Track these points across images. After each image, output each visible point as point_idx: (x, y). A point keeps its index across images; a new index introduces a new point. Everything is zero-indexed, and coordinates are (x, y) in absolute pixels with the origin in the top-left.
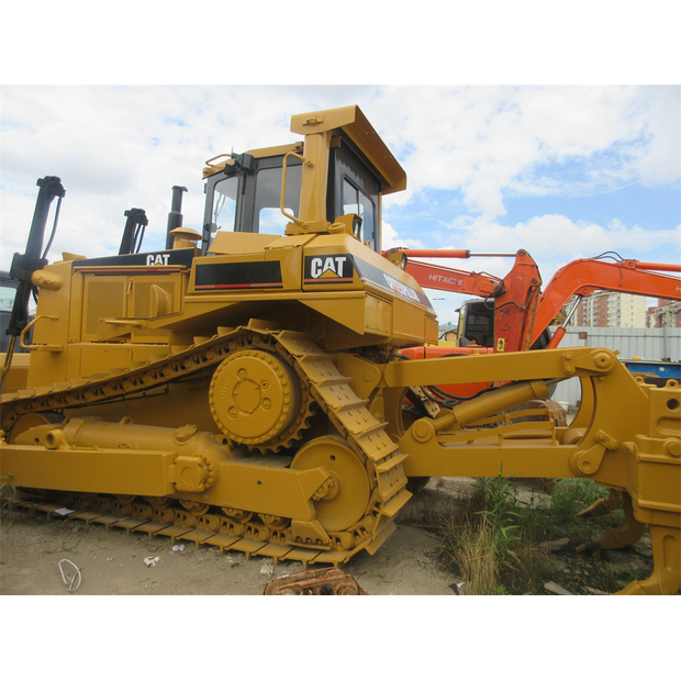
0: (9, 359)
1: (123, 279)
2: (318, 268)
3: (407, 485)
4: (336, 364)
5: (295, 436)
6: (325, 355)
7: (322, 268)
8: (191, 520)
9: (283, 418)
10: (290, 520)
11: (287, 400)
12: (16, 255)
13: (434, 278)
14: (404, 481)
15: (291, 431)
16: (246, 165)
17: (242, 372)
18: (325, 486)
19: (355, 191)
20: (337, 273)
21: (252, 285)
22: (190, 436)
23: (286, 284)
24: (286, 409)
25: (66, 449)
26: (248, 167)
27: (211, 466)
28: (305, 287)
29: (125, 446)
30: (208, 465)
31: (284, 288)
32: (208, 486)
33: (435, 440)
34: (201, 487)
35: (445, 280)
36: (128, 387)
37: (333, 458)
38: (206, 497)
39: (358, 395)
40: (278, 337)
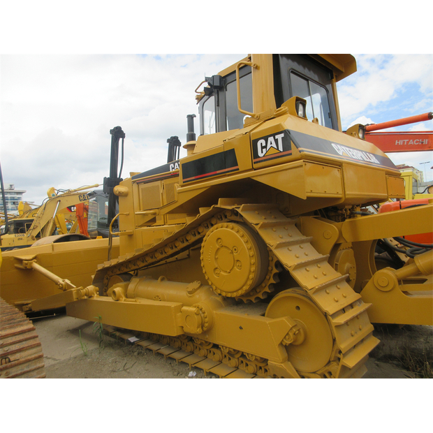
0: (110, 241)
1: (158, 183)
2: (262, 148)
3: (373, 331)
4: (298, 226)
5: (267, 290)
6: (289, 220)
7: (266, 147)
8: (203, 352)
9: (252, 276)
10: (267, 360)
11: (253, 261)
12: (105, 178)
13: (400, 142)
14: (370, 328)
15: (263, 285)
16: (217, 83)
17: (219, 241)
18: (291, 334)
19: (306, 82)
20: (278, 149)
21: (218, 172)
22: (195, 290)
23: (241, 166)
24: (253, 269)
25: (123, 300)
26: (218, 84)
27: (206, 314)
28: (255, 166)
29: (157, 298)
30: (204, 313)
31: (240, 170)
32: (205, 329)
33: (399, 289)
34: (199, 331)
35: (411, 142)
36: (159, 256)
37: (298, 308)
38: (207, 336)
39: (319, 250)
40: (239, 211)
